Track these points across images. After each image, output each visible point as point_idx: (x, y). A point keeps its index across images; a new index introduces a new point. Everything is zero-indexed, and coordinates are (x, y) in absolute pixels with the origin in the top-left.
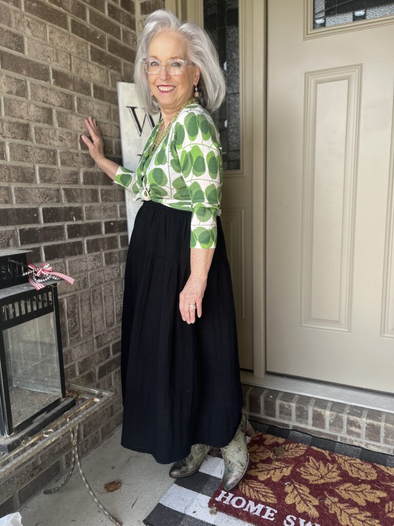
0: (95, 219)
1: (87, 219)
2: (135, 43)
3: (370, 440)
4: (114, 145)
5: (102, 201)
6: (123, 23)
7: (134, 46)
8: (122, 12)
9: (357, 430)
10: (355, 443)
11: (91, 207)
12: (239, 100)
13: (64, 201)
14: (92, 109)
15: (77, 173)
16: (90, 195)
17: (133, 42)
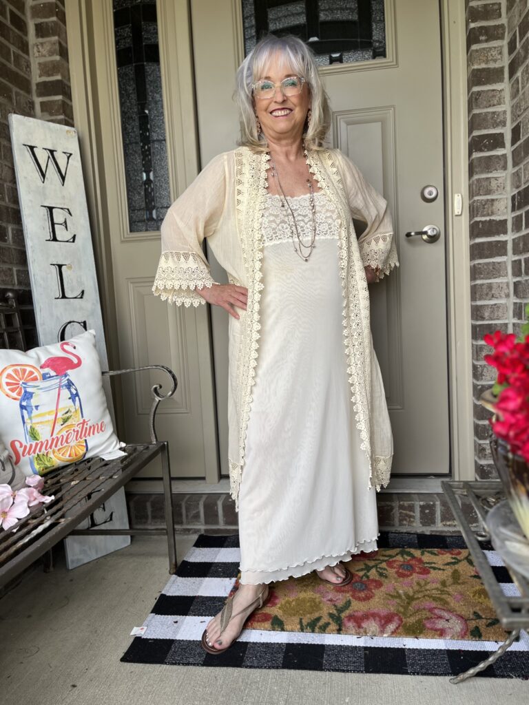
2: (28, 69)
4: (6, 190)
6: (13, 44)
7: (27, 73)
12: (166, 149)
17: (26, 68)
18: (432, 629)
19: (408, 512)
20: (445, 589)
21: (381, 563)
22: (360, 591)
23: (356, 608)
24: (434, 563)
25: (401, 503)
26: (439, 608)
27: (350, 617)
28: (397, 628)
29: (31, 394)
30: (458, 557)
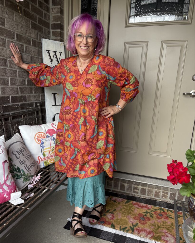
0: (31, 101)
1: (28, 101)
3: (142, 194)
5: (34, 93)
6: (44, 10)
7: (48, 20)
8: (44, 4)
9: (137, 191)
10: (136, 196)
11: (29, 95)
13: (19, 93)
14: (31, 51)
15: (25, 81)
16: (29, 90)
17: (48, 18)
18: (163, 240)
19: (165, 194)
20: (172, 226)
21: (152, 212)
22: (142, 220)
23: (139, 226)
24: (171, 216)
25: (164, 191)
26: (168, 233)
27: (137, 229)
28: (151, 237)
29: (43, 142)
30: (180, 215)
